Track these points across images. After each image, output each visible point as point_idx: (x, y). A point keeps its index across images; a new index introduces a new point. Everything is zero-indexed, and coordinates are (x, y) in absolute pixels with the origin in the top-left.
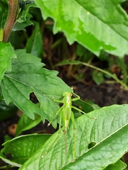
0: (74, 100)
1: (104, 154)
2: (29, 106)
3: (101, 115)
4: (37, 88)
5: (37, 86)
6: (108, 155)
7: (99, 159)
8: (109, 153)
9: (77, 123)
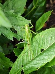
0: (31, 27)
1: (44, 57)
2: (10, 34)
3: (45, 34)
4: (14, 23)
5: (13, 22)
6: (46, 57)
7: (42, 60)
8: (47, 56)
9: (35, 39)
